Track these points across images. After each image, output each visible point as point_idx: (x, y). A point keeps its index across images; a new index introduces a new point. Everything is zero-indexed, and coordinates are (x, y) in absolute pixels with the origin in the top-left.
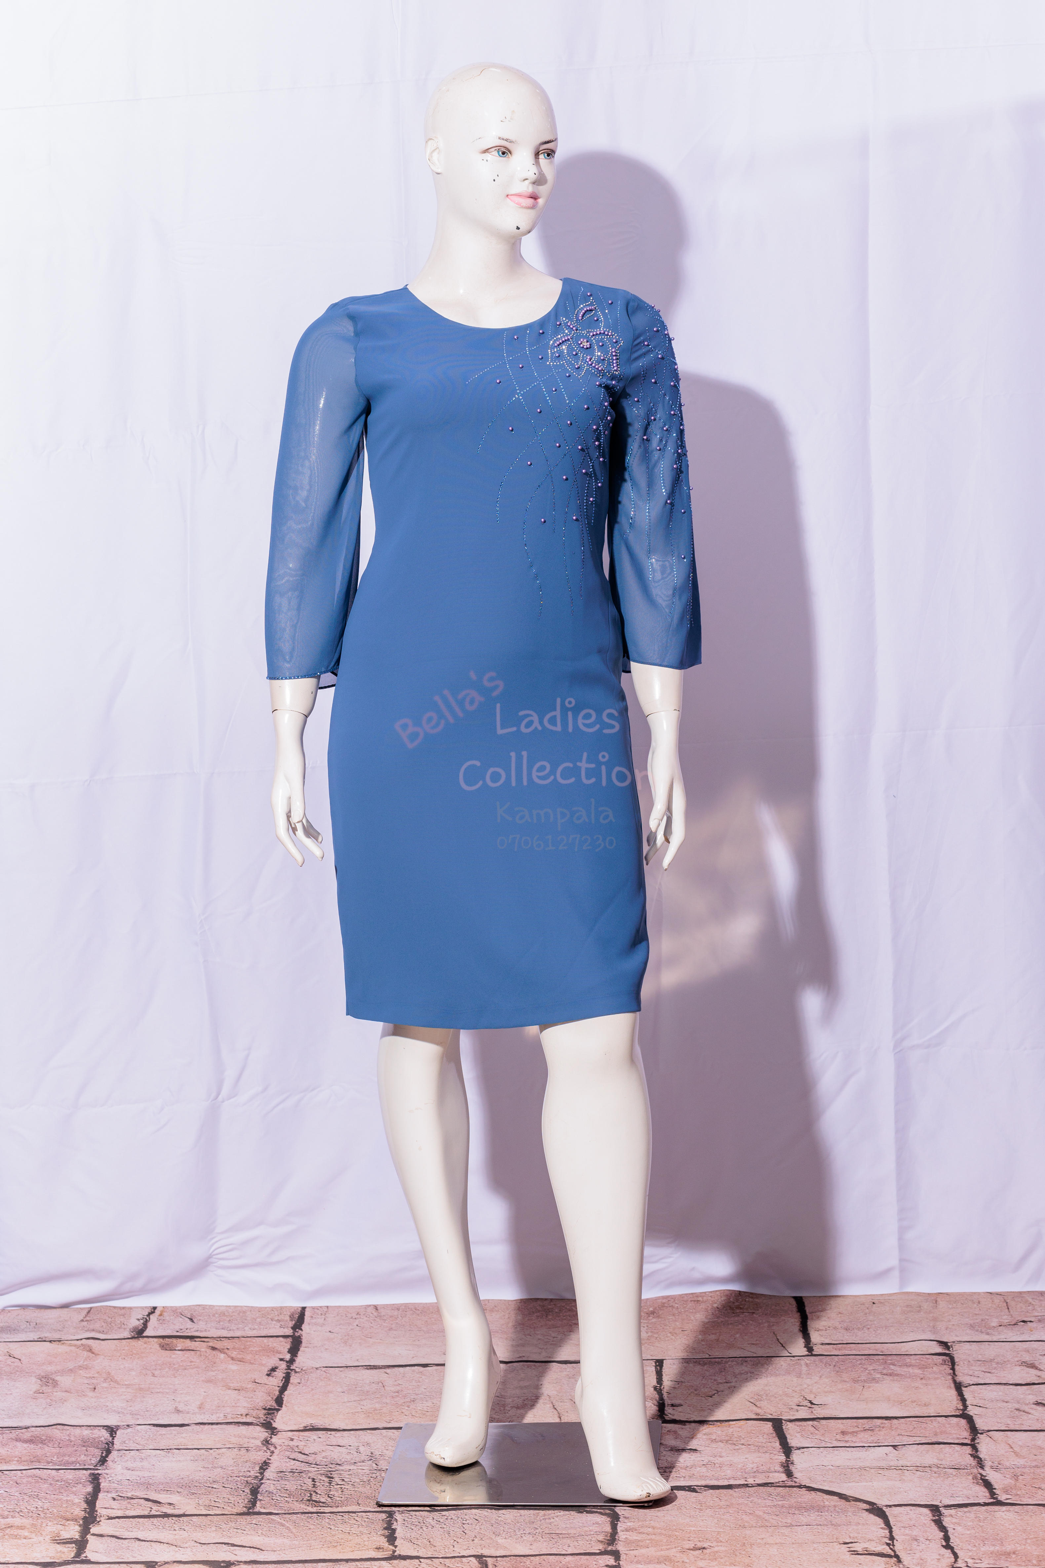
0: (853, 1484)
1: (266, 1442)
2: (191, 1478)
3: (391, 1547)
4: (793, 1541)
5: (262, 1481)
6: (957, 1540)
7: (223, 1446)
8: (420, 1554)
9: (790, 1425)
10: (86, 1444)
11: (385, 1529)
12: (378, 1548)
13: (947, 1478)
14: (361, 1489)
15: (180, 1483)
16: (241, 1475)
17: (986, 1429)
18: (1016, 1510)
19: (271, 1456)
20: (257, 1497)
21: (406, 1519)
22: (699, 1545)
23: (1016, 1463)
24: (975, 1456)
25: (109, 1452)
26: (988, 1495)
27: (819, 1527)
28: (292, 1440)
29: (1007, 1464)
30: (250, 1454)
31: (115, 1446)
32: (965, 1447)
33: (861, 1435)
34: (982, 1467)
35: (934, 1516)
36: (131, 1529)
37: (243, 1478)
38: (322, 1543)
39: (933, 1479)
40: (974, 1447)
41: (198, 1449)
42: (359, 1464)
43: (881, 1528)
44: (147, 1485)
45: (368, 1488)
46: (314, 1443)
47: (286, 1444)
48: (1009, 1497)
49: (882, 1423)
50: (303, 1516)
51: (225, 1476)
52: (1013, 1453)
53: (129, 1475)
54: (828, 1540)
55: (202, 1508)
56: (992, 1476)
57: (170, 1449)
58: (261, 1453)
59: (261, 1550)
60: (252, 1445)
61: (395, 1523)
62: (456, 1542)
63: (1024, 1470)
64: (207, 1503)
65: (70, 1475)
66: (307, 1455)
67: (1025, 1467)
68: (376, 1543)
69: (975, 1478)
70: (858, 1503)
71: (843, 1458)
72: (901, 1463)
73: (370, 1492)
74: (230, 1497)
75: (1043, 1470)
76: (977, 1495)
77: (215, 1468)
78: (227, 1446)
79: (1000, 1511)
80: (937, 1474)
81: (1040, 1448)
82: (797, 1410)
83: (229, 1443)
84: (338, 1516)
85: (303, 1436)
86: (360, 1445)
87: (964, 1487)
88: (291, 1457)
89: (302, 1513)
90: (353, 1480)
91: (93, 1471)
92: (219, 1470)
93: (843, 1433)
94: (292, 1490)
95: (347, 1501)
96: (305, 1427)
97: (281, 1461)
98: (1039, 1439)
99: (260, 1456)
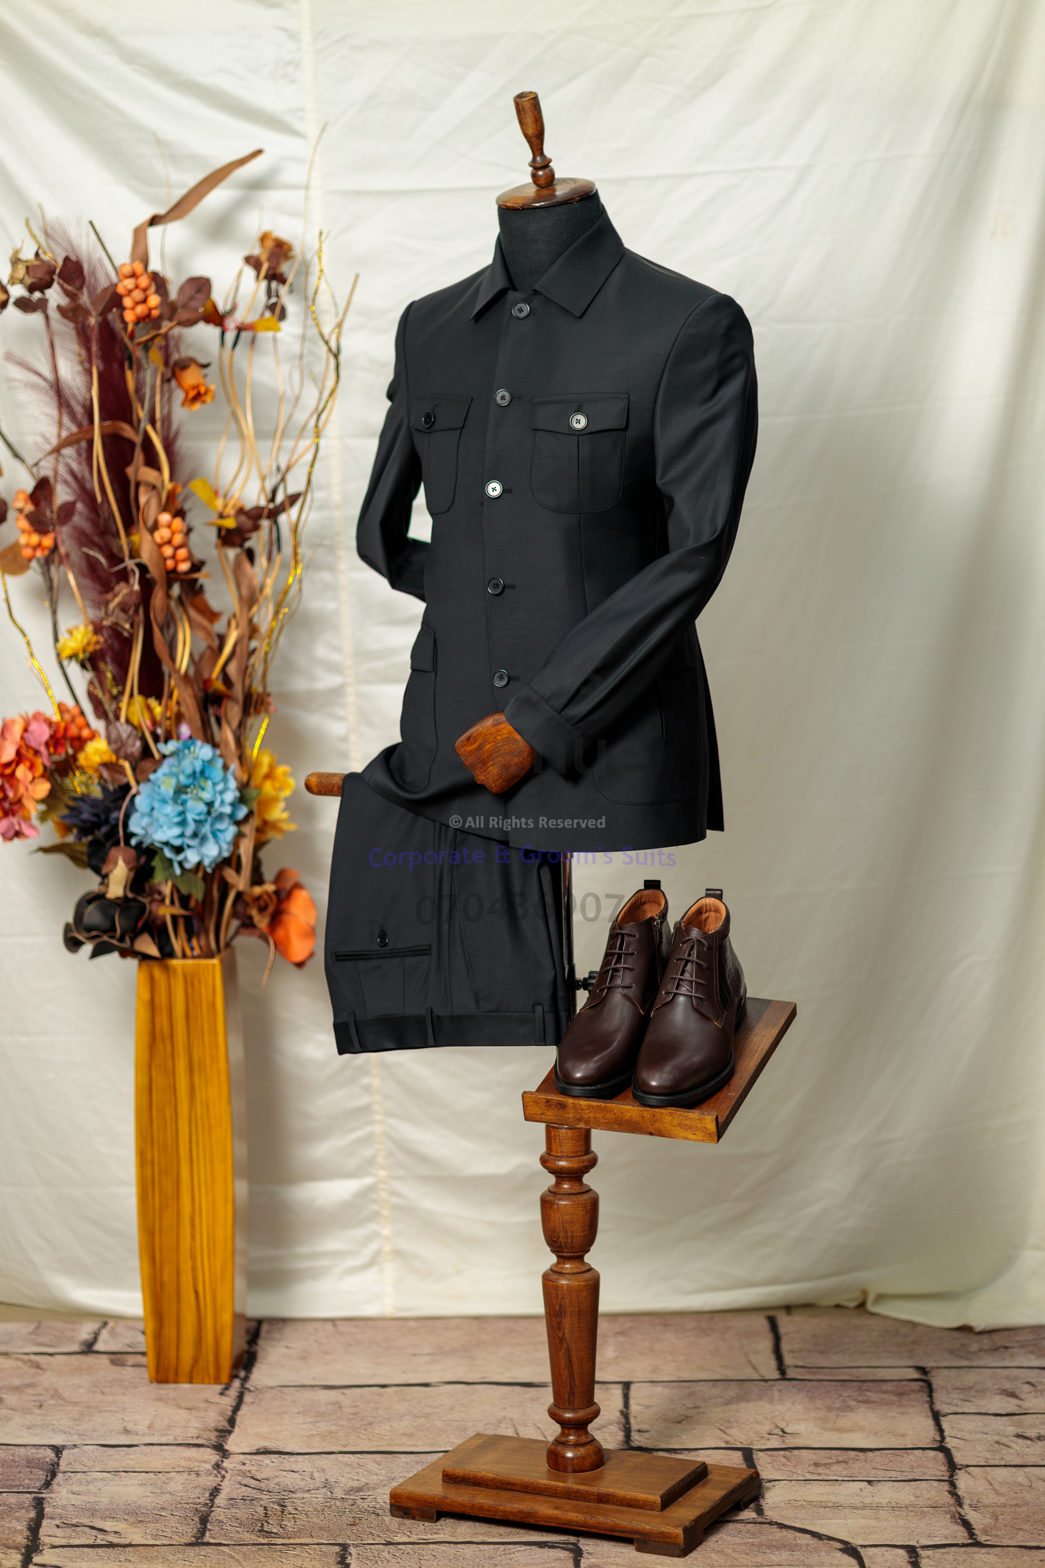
0: (826, 1521)
1: (217, 1466)
2: (138, 1504)
5: (212, 1509)
7: (172, 1470)
9: (761, 1454)
10: (31, 1465)
11: (339, 1563)
13: (924, 1517)
14: (315, 1520)
15: (127, 1509)
16: (190, 1501)
17: (965, 1463)
18: (996, 1552)
19: (221, 1481)
20: (206, 1527)
21: (361, 1553)
23: (997, 1501)
24: (953, 1492)
25: (54, 1474)
26: (966, 1535)
28: (244, 1464)
29: (986, 1502)
30: (200, 1479)
31: (60, 1467)
32: (943, 1483)
33: (835, 1468)
34: (960, 1505)
35: (910, 1557)
36: (72, 1559)
37: (192, 1505)
39: (910, 1518)
40: (953, 1484)
41: (147, 1472)
42: (313, 1492)
44: (93, 1512)
45: (322, 1518)
46: (268, 1466)
47: (238, 1469)
48: (988, 1538)
49: (856, 1456)
50: (253, 1548)
51: (173, 1502)
52: (992, 1491)
53: (74, 1499)
55: (148, 1537)
56: (972, 1516)
57: (118, 1472)
58: (211, 1478)
60: (202, 1469)
61: (349, 1557)
63: (1003, 1509)
64: (155, 1532)
65: (12, 1499)
66: (259, 1481)
67: (1005, 1505)
69: (953, 1517)
70: (832, 1542)
71: (816, 1492)
72: (876, 1499)
73: (324, 1522)
74: (178, 1525)
75: (1024, 1509)
76: (955, 1535)
77: (164, 1493)
78: (177, 1470)
79: (979, 1553)
80: (913, 1513)
81: (1021, 1485)
82: (769, 1440)
83: (179, 1466)
84: (290, 1549)
85: (255, 1460)
86: (315, 1470)
87: (942, 1527)
88: (243, 1483)
89: (253, 1545)
90: (307, 1509)
91: (37, 1495)
92: (168, 1496)
93: (816, 1465)
94: (243, 1519)
95: (300, 1533)
96: (258, 1450)
97: (232, 1487)
98: (1020, 1475)
99: (210, 1481)
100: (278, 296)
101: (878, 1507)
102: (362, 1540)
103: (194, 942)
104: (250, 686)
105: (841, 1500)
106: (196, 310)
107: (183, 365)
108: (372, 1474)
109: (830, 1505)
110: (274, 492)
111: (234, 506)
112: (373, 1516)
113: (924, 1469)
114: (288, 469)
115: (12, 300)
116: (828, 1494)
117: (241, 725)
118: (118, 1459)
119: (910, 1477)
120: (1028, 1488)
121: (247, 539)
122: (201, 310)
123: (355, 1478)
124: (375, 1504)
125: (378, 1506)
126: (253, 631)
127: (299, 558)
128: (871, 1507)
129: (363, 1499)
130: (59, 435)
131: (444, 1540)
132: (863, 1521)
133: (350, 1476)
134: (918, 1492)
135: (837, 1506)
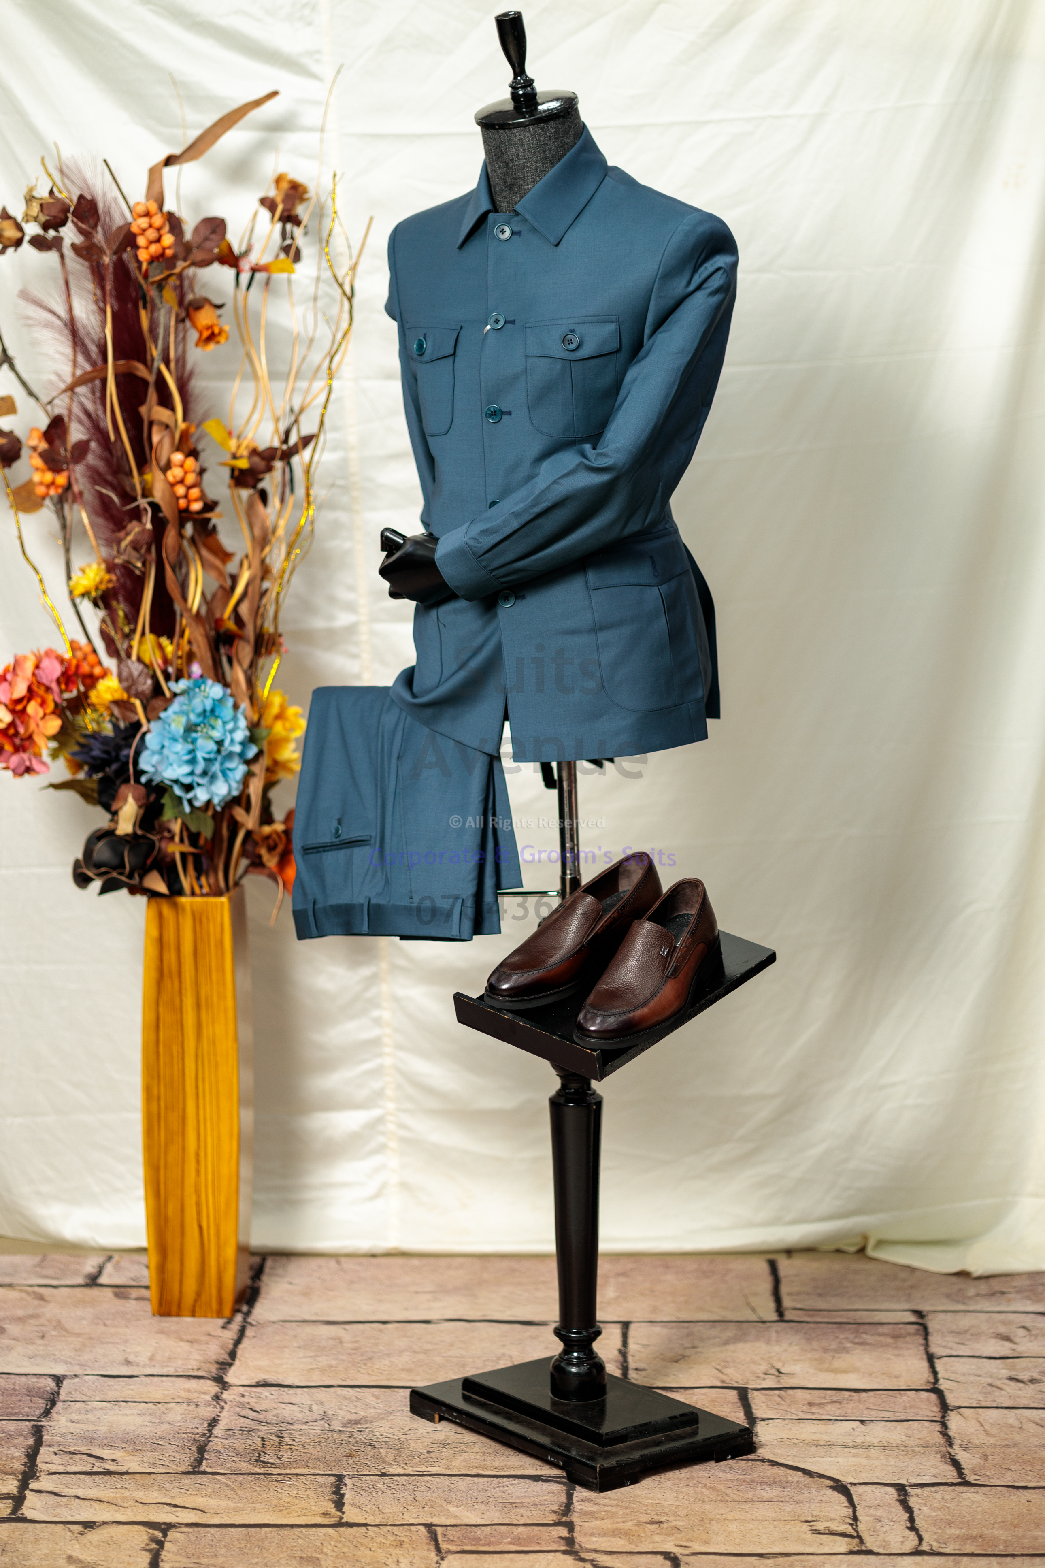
0: (818, 1459)
1: (217, 1398)
2: (137, 1433)
3: (339, 1513)
4: (754, 1518)
5: (210, 1439)
6: (922, 1522)
7: (172, 1400)
8: (368, 1522)
9: (756, 1393)
10: (31, 1393)
11: (333, 1493)
12: (325, 1514)
13: (915, 1456)
14: (312, 1451)
15: (125, 1438)
16: (188, 1431)
17: (957, 1404)
18: (984, 1492)
19: (220, 1412)
20: (203, 1456)
21: (356, 1484)
22: (657, 1518)
23: (986, 1442)
24: (945, 1434)
25: (53, 1403)
26: (955, 1474)
27: (781, 1504)
28: (243, 1396)
29: (977, 1442)
30: (199, 1409)
31: (60, 1396)
32: (934, 1424)
33: (829, 1407)
34: (951, 1445)
35: (899, 1495)
36: (71, 1486)
37: (190, 1435)
38: (267, 1507)
39: (900, 1457)
40: (944, 1425)
41: (146, 1402)
42: (311, 1424)
43: (845, 1507)
44: (91, 1440)
45: (319, 1449)
46: (267, 1398)
47: (237, 1400)
48: (977, 1477)
49: (850, 1396)
50: (249, 1477)
51: (172, 1432)
52: (983, 1432)
53: (73, 1428)
54: (789, 1518)
55: (146, 1465)
56: (962, 1456)
57: (117, 1401)
58: (210, 1409)
59: (204, 1512)
60: (201, 1400)
61: (344, 1488)
62: (405, 1510)
63: (993, 1450)
64: (152, 1460)
65: (12, 1427)
66: (258, 1412)
67: (994, 1446)
68: (323, 1508)
69: (943, 1456)
70: (822, 1480)
71: (809, 1431)
72: (868, 1439)
73: (320, 1453)
74: (176, 1454)
75: (1013, 1450)
76: (944, 1474)
77: (162, 1423)
78: (176, 1401)
79: (967, 1492)
80: (904, 1453)
81: (1011, 1426)
82: (764, 1379)
83: (179, 1397)
84: (286, 1479)
85: (255, 1392)
86: (313, 1403)
87: (932, 1466)
88: (242, 1414)
89: (249, 1474)
90: (304, 1440)
91: (36, 1423)
92: (166, 1425)
93: (810, 1404)
94: (241, 1449)
95: (296, 1463)
96: (258, 1382)
97: (231, 1418)
98: (1011, 1417)
99: (209, 1412)
100: (292, 238)
101: (869, 1446)
102: (357, 1471)
103: (203, 880)
104: (262, 627)
105: (833, 1439)
106: (211, 250)
107: (198, 305)
108: (370, 1408)
109: (823, 1443)
110: (288, 433)
111: (247, 447)
112: (370, 1448)
113: (916, 1410)
114: (301, 411)
115: (27, 238)
116: (821, 1433)
117: (253, 665)
118: (118, 1389)
119: (902, 1418)
120: (1018, 1430)
121: (261, 480)
122: (216, 251)
123: (354, 1411)
124: (371, 1436)
125: (375, 1439)
126: (265, 572)
127: (311, 499)
128: (862, 1446)
129: (360, 1431)
130: (74, 374)
131: (439, 1472)
132: (854, 1459)
133: (348, 1409)
134: (910, 1432)
135: (830, 1445)
